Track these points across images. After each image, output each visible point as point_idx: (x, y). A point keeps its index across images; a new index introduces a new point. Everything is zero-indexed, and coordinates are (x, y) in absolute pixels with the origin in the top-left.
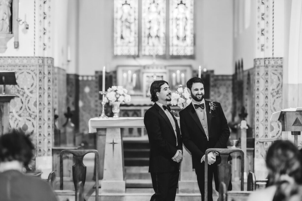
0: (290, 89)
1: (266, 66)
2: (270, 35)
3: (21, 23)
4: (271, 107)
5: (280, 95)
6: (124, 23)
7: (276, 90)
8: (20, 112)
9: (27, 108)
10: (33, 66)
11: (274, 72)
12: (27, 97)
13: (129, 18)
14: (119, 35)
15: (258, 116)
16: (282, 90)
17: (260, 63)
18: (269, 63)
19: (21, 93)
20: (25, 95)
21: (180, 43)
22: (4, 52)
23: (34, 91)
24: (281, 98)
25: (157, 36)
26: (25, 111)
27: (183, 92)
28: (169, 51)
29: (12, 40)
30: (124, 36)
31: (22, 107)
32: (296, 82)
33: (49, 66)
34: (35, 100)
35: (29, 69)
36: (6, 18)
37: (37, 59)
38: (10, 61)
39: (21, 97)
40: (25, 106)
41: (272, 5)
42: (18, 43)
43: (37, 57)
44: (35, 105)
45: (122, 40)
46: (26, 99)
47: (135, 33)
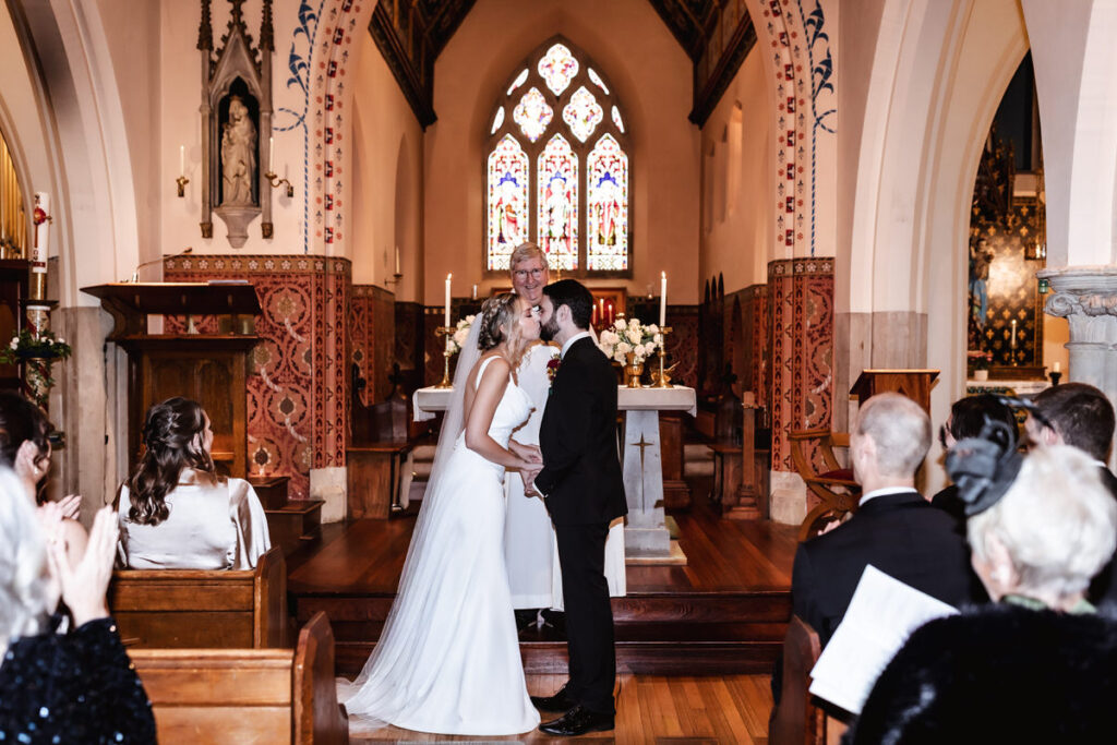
0: (854, 324)
1: (798, 276)
2: (806, 211)
3: (275, 182)
4: (807, 363)
5: (829, 337)
6: (504, 214)
7: (819, 327)
8: (277, 374)
9: (291, 363)
10: (303, 275)
11: (813, 288)
12: (290, 342)
13: (513, 203)
14: (496, 235)
15: (778, 381)
16: (831, 328)
17: (784, 271)
18: (804, 269)
19: (278, 333)
20: (287, 338)
21: (605, 249)
22: (240, 246)
23: (306, 329)
24: (829, 344)
25: (565, 238)
26: (287, 373)
27: (628, 329)
28: (585, 263)
29: (259, 220)
30: (505, 236)
31: (280, 363)
32: (867, 309)
33: (338, 277)
34: (308, 349)
35: (295, 283)
36: (245, 173)
37: (311, 261)
38: (253, 265)
39: (278, 342)
40: (287, 361)
41: (812, 146)
42: (271, 225)
43: (311, 257)
44: (308, 358)
45: (502, 245)
46: (288, 347)
47: (525, 233)
